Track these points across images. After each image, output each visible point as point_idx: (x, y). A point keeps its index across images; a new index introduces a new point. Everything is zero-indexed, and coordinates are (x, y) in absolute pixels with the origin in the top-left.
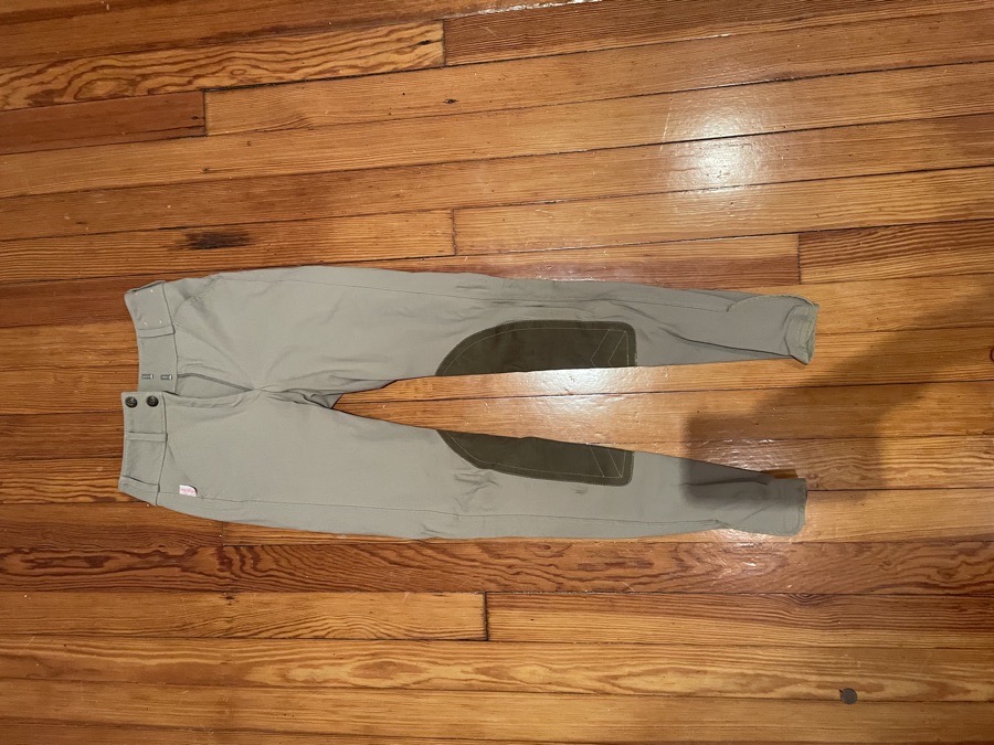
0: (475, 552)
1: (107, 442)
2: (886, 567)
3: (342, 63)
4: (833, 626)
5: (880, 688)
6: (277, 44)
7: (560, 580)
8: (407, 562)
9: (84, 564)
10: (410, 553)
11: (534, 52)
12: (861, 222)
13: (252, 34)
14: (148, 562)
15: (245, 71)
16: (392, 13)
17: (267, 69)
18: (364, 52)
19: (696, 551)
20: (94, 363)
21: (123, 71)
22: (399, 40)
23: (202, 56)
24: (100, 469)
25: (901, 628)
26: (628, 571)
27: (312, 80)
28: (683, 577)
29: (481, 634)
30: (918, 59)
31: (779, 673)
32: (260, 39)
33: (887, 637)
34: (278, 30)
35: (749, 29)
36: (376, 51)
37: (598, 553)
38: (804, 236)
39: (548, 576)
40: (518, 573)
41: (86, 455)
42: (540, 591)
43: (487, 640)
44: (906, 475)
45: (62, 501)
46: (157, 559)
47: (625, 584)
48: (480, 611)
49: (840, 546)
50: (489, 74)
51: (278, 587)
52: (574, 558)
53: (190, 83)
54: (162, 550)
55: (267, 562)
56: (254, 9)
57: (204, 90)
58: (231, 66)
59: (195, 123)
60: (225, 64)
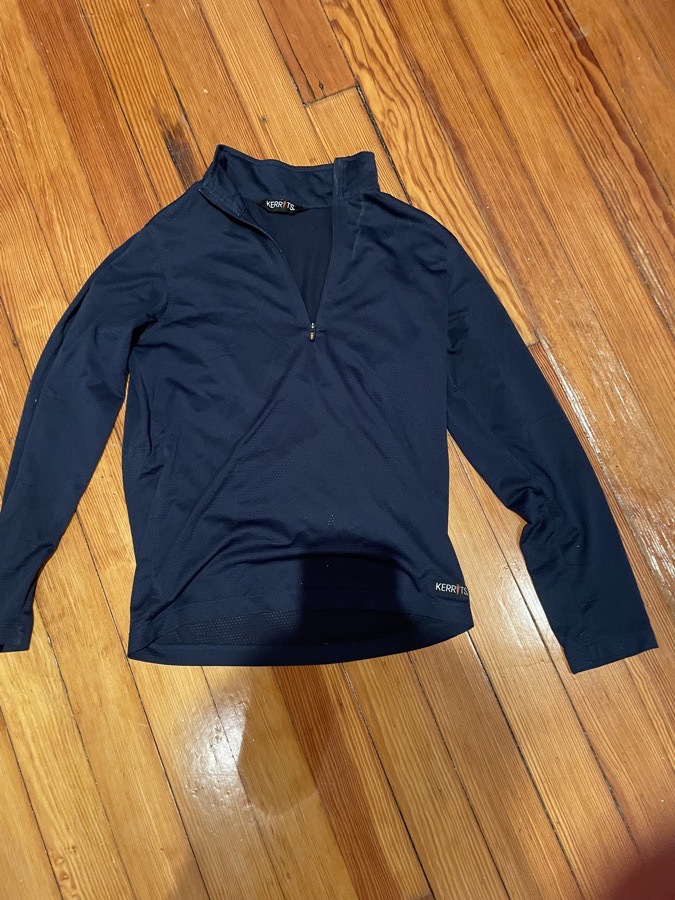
6: (442, 153)
13: (444, 120)
15: (397, 127)
16: (525, 276)
17: (408, 151)
23: (397, 69)
32: (442, 130)
34: (459, 148)
53: (361, 66)
57: (358, 85)
58: (397, 108)
59: (316, 88)
60: (397, 99)
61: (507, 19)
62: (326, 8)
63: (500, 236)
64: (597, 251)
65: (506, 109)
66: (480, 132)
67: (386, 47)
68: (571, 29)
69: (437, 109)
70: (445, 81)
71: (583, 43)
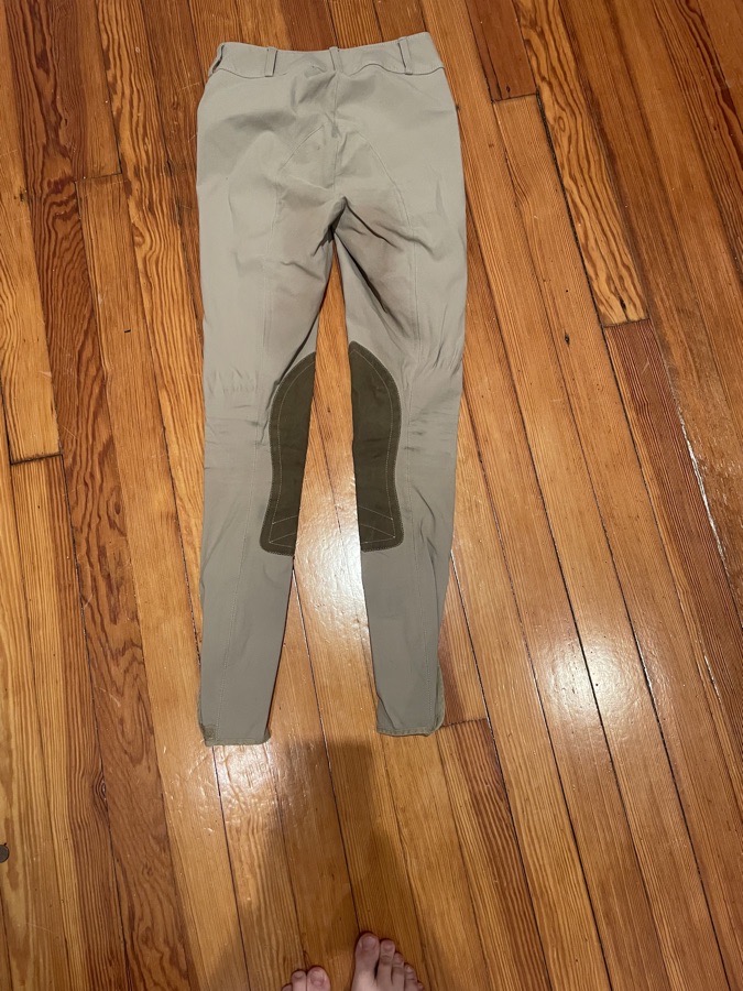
0: (104, 437)
1: (167, 52)
2: (146, 871)
3: (588, 224)
4: (76, 827)
5: (14, 886)
6: (597, 158)
7: (85, 529)
8: (83, 369)
9: (39, 50)
10: (93, 371)
11: (631, 415)
12: (510, 782)
13: (602, 132)
14: (48, 112)
15: (564, 132)
16: (647, 266)
17: (569, 152)
18: (603, 246)
19: (135, 664)
20: (244, 28)
21: (544, 13)
22: (621, 278)
23: (572, 87)
24: (137, 50)
25: (81, 896)
26: (105, 599)
27: (566, 198)
28: (106, 656)
29: (16, 456)
30: (693, 816)
31: (15, 775)
32: (600, 141)
33: (69, 883)
34: (611, 157)
35: (693, 632)
36: (606, 258)
37: (120, 564)
38: (484, 724)
39: (88, 516)
40: (86, 484)
41: (151, 35)
42: (70, 510)
43: (11, 464)
44: (248, 876)
45: (100, 19)
46: (53, 119)
47: (90, 598)
48: (40, 452)
49: (161, 817)
50: (601, 375)
51: (39, 242)
52: (110, 538)
53: (543, 79)
54: (63, 121)
55: (63, 228)
56: (628, 130)
57: (538, 94)
58: (566, 116)
59: (504, 90)
60: (568, 110)
61: (668, 63)
62: (523, 29)
63: (631, 230)
64: (708, 256)
65: (654, 133)
66: (630, 147)
67: (566, 68)
68: (719, 80)
69: (599, 123)
70: (609, 103)
71: (726, 94)
